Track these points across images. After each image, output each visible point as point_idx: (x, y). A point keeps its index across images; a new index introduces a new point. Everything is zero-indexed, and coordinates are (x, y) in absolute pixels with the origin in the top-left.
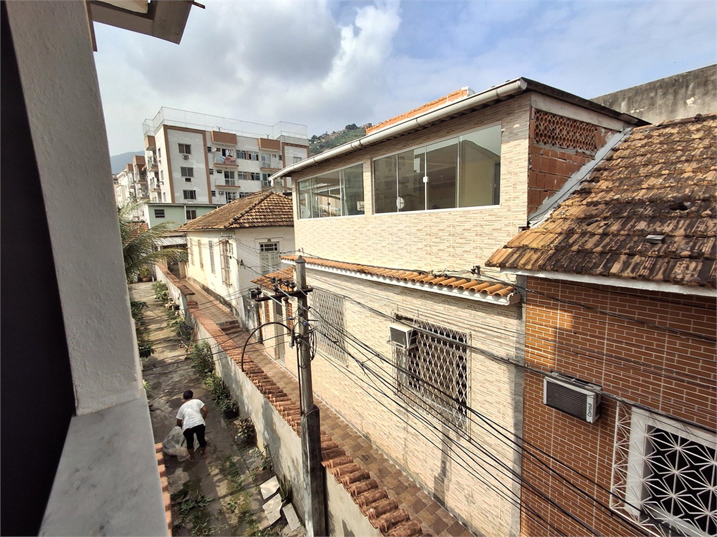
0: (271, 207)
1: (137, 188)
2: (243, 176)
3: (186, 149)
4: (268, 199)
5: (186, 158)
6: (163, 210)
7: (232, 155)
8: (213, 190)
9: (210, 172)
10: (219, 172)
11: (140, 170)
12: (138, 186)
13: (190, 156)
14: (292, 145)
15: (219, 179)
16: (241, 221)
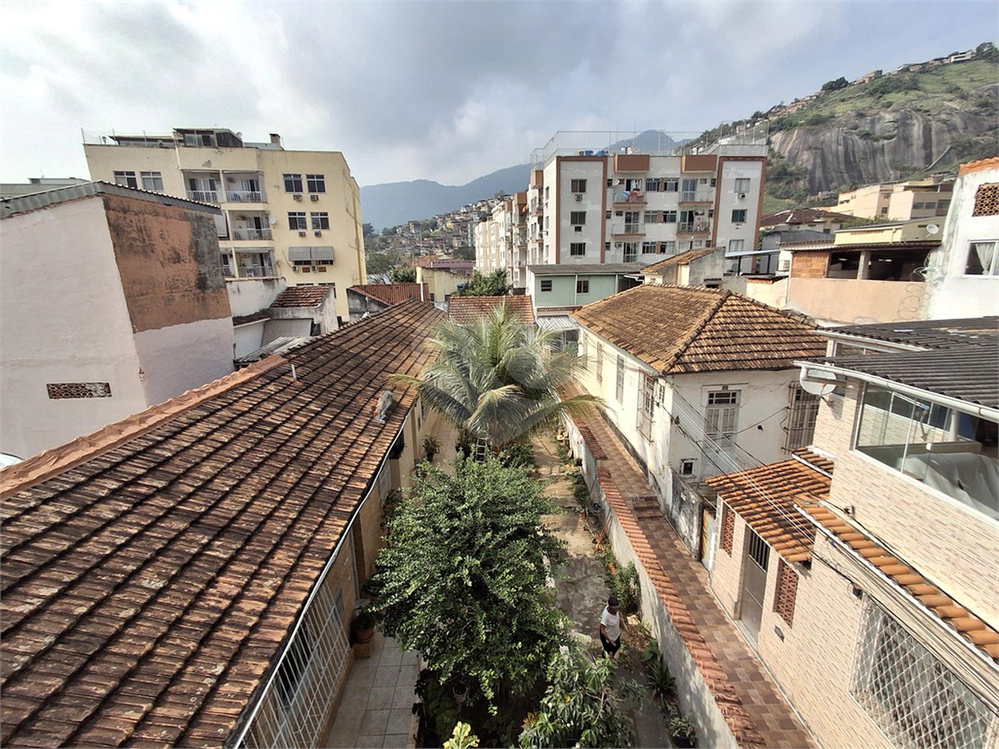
0: (731, 327)
1: (514, 232)
2: (652, 217)
3: (579, 186)
4: (724, 308)
5: (579, 199)
6: (550, 282)
7: (639, 187)
8: (607, 241)
9: (607, 215)
10: (619, 214)
11: (520, 210)
12: (516, 230)
13: (584, 195)
14: (736, 159)
15: (617, 224)
16: (686, 358)
